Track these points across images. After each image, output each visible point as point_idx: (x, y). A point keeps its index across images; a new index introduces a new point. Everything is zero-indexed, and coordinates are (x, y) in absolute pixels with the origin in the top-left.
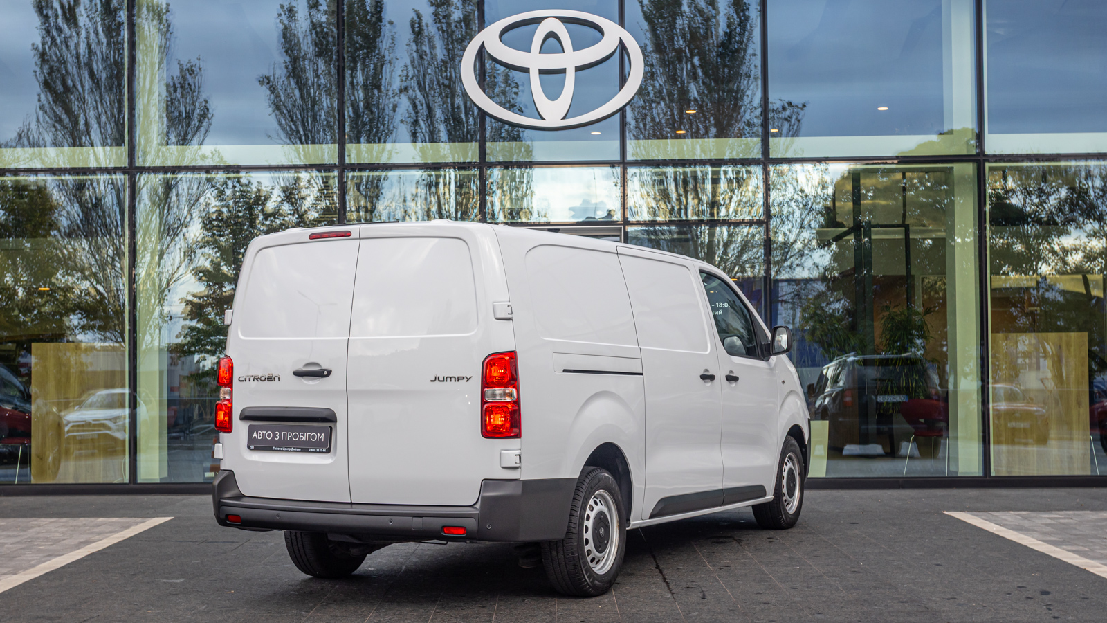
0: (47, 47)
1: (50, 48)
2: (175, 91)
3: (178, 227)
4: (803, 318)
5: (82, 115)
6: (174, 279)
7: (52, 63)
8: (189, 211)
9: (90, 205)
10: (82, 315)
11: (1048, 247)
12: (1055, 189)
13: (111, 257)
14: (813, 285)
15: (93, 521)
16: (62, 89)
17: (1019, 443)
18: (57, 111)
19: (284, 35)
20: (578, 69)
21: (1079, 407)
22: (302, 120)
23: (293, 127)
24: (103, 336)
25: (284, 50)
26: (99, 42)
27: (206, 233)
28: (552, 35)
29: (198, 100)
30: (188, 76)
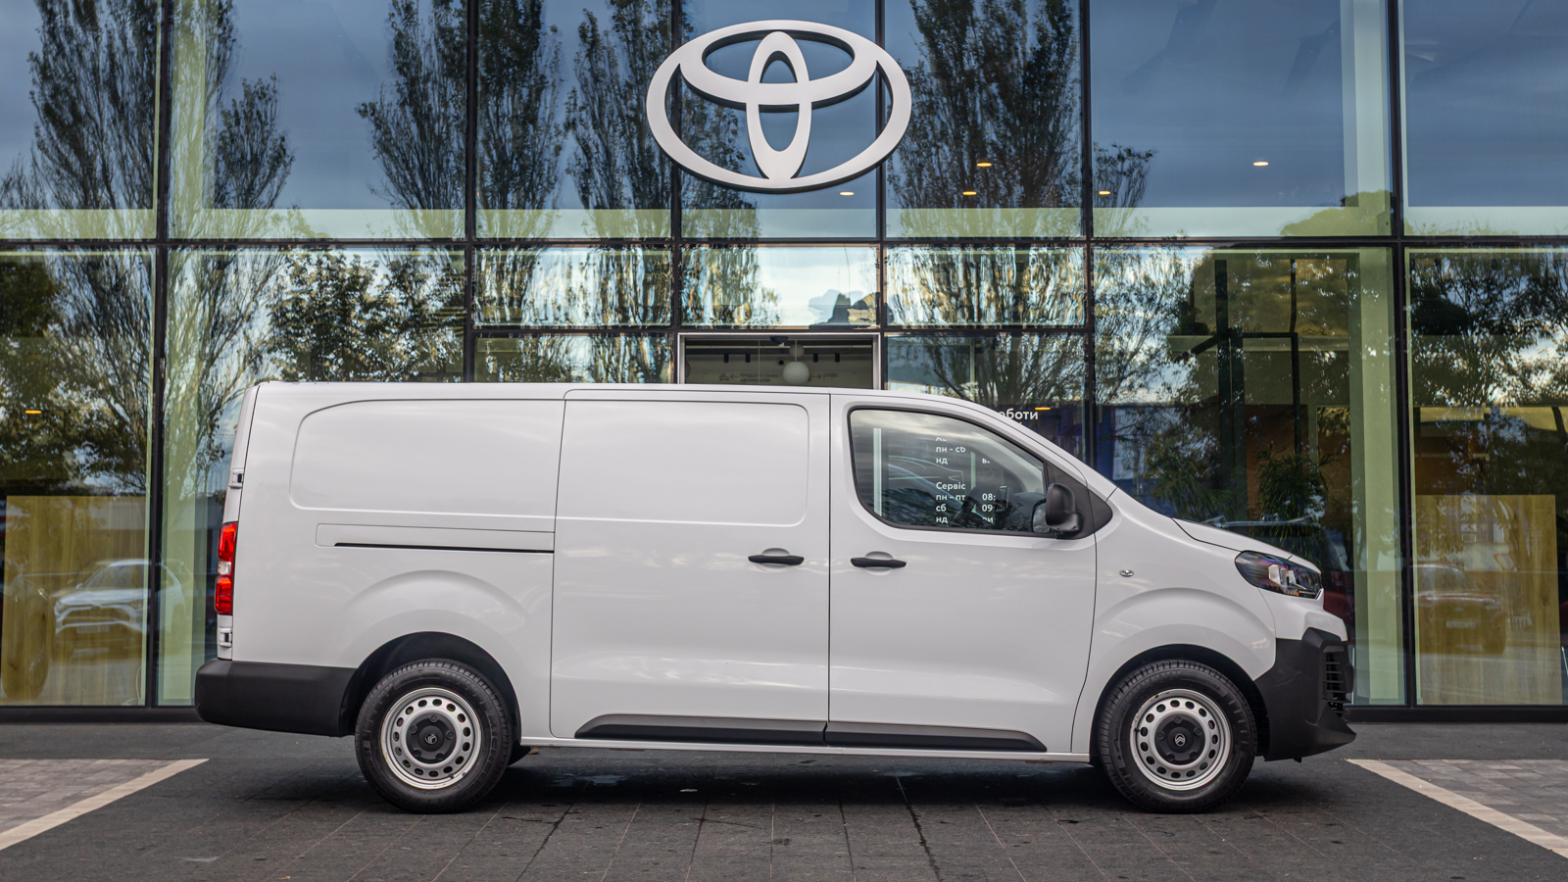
0: (50, 58)
1: (55, 59)
2: (238, 123)
3: (237, 321)
4: (1149, 462)
5: (98, 157)
6: (229, 396)
7: (58, 82)
8: (254, 299)
9: (108, 287)
10: (92, 448)
11: (1503, 364)
12: (1511, 278)
13: (137, 364)
14: (1164, 414)
15: (87, 765)
16: (71, 119)
17: (1459, 652)
18: (63, 150)
19: (398, 45)
20: (816, 106)
21: (1545, 605)
22: (421, 166)
23: (408, 177)
24: (122, 480)
25: (396, 66)
26: (126, 51)
27: (277, 330)
28: (778, 56)
29: (270, 138)
30: (257, 100)
